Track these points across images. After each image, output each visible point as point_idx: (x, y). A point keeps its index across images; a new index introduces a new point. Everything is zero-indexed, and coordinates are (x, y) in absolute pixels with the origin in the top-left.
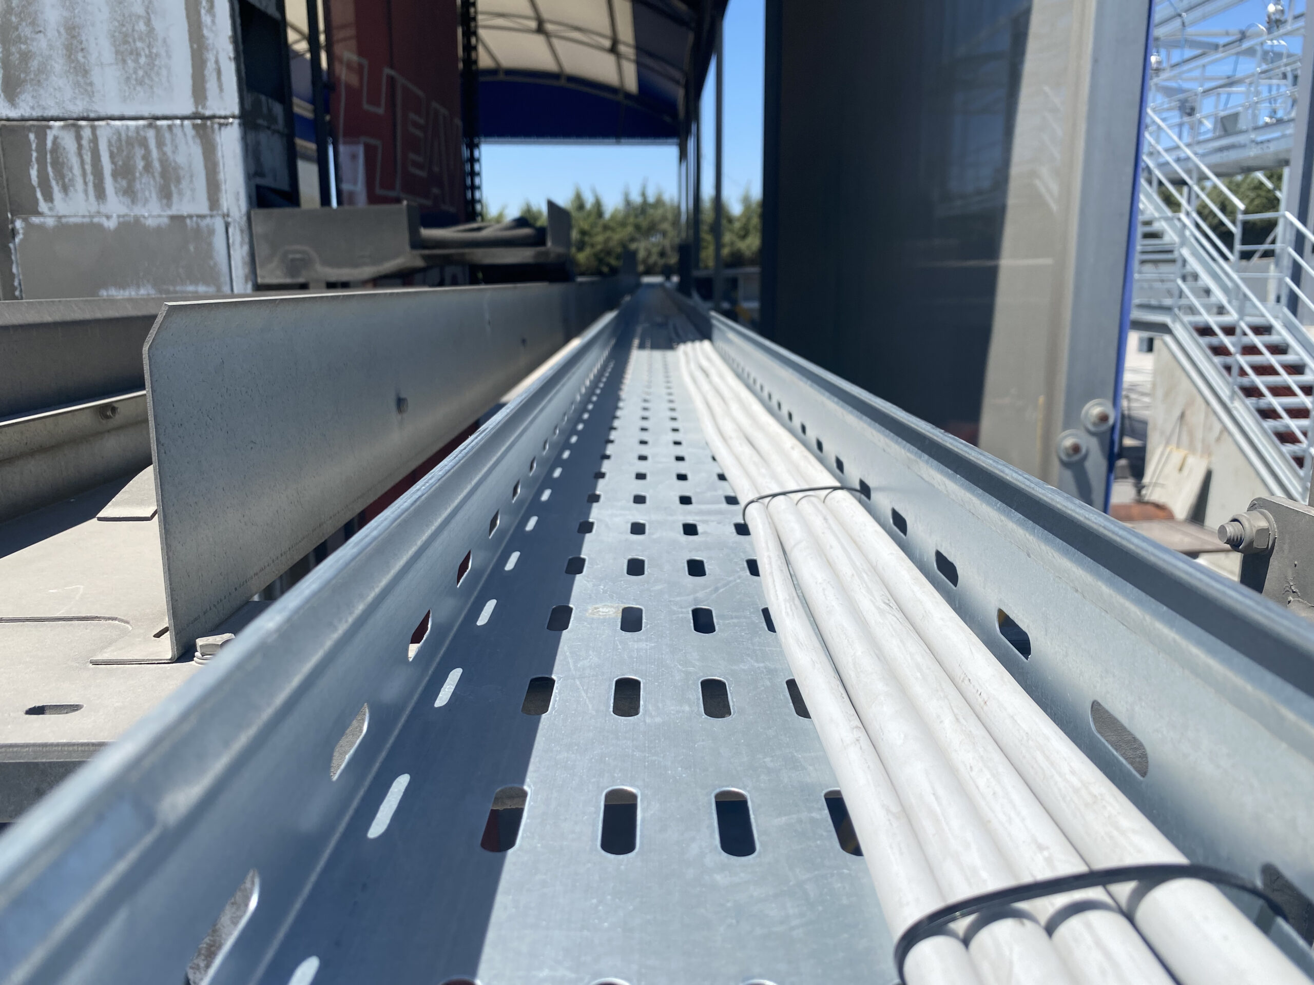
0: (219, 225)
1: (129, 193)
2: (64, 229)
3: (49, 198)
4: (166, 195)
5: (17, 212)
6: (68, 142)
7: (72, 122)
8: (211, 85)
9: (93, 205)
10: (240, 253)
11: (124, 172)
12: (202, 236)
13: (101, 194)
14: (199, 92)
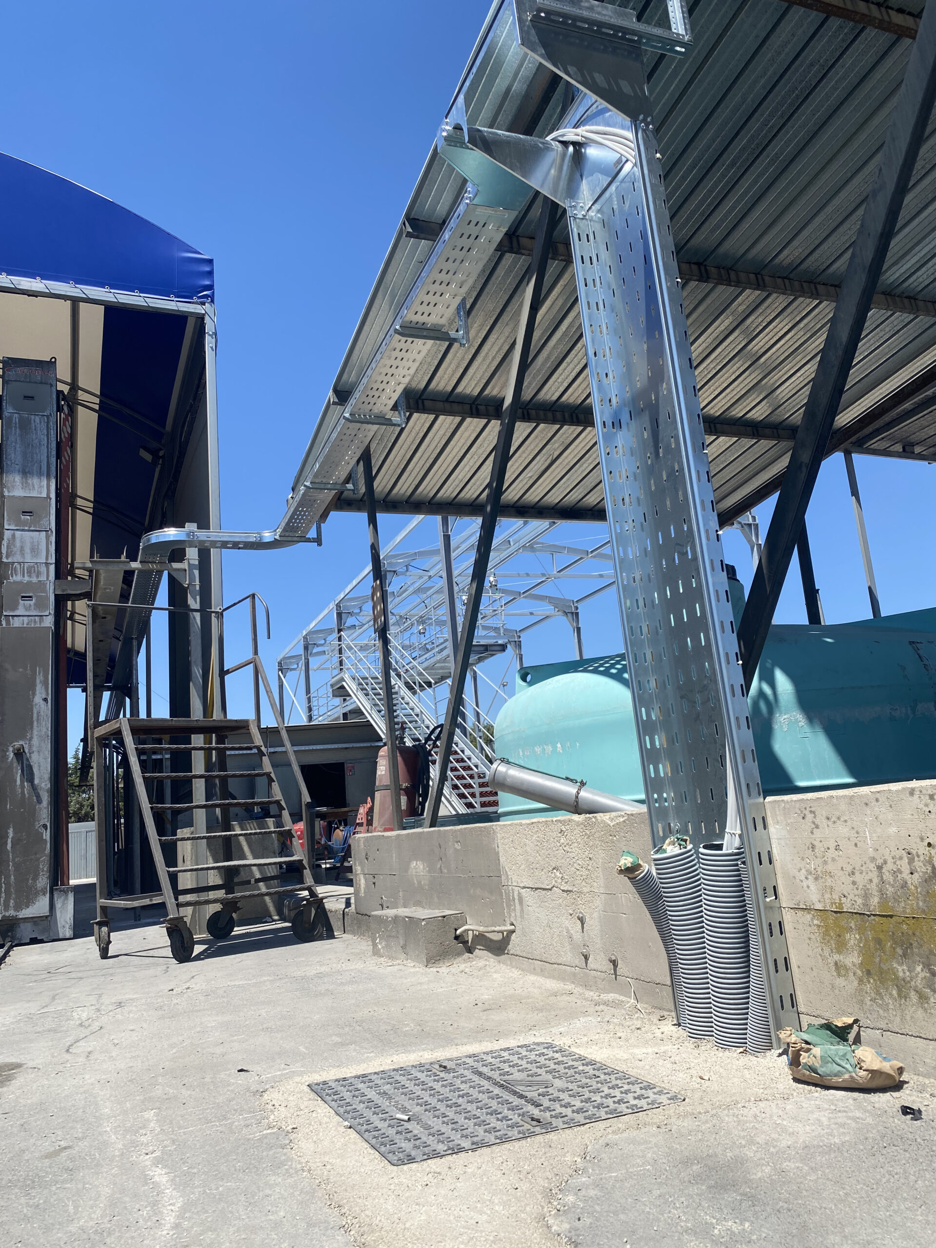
0: (48, 582)
1: (30, 576)
2: (15, 582)
3: (12, 577)
4: (37, 577)
5: (5, 579)
6: (18, 566)
7: (19, 563)
8: (50, 558)
9: (22, 578)
10: (52, 588)
11: (29, 572)
12: (45, 585)
13: (24, 576)
14: (47, 558)
